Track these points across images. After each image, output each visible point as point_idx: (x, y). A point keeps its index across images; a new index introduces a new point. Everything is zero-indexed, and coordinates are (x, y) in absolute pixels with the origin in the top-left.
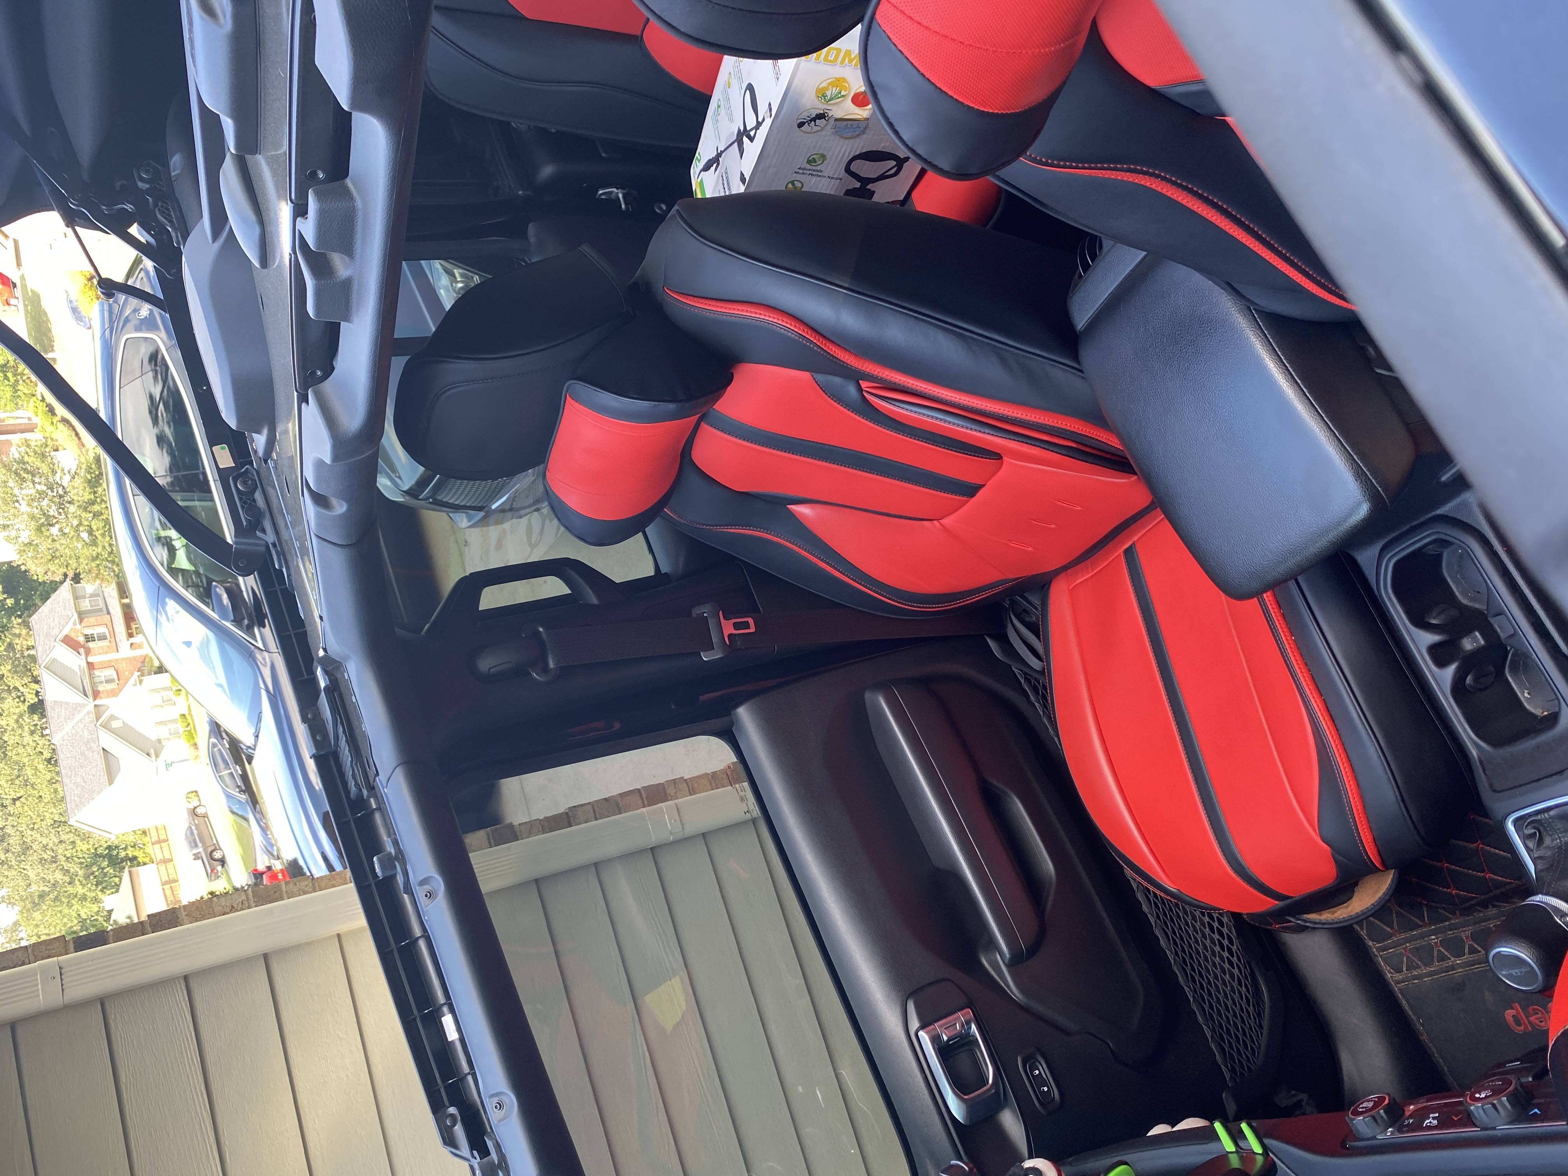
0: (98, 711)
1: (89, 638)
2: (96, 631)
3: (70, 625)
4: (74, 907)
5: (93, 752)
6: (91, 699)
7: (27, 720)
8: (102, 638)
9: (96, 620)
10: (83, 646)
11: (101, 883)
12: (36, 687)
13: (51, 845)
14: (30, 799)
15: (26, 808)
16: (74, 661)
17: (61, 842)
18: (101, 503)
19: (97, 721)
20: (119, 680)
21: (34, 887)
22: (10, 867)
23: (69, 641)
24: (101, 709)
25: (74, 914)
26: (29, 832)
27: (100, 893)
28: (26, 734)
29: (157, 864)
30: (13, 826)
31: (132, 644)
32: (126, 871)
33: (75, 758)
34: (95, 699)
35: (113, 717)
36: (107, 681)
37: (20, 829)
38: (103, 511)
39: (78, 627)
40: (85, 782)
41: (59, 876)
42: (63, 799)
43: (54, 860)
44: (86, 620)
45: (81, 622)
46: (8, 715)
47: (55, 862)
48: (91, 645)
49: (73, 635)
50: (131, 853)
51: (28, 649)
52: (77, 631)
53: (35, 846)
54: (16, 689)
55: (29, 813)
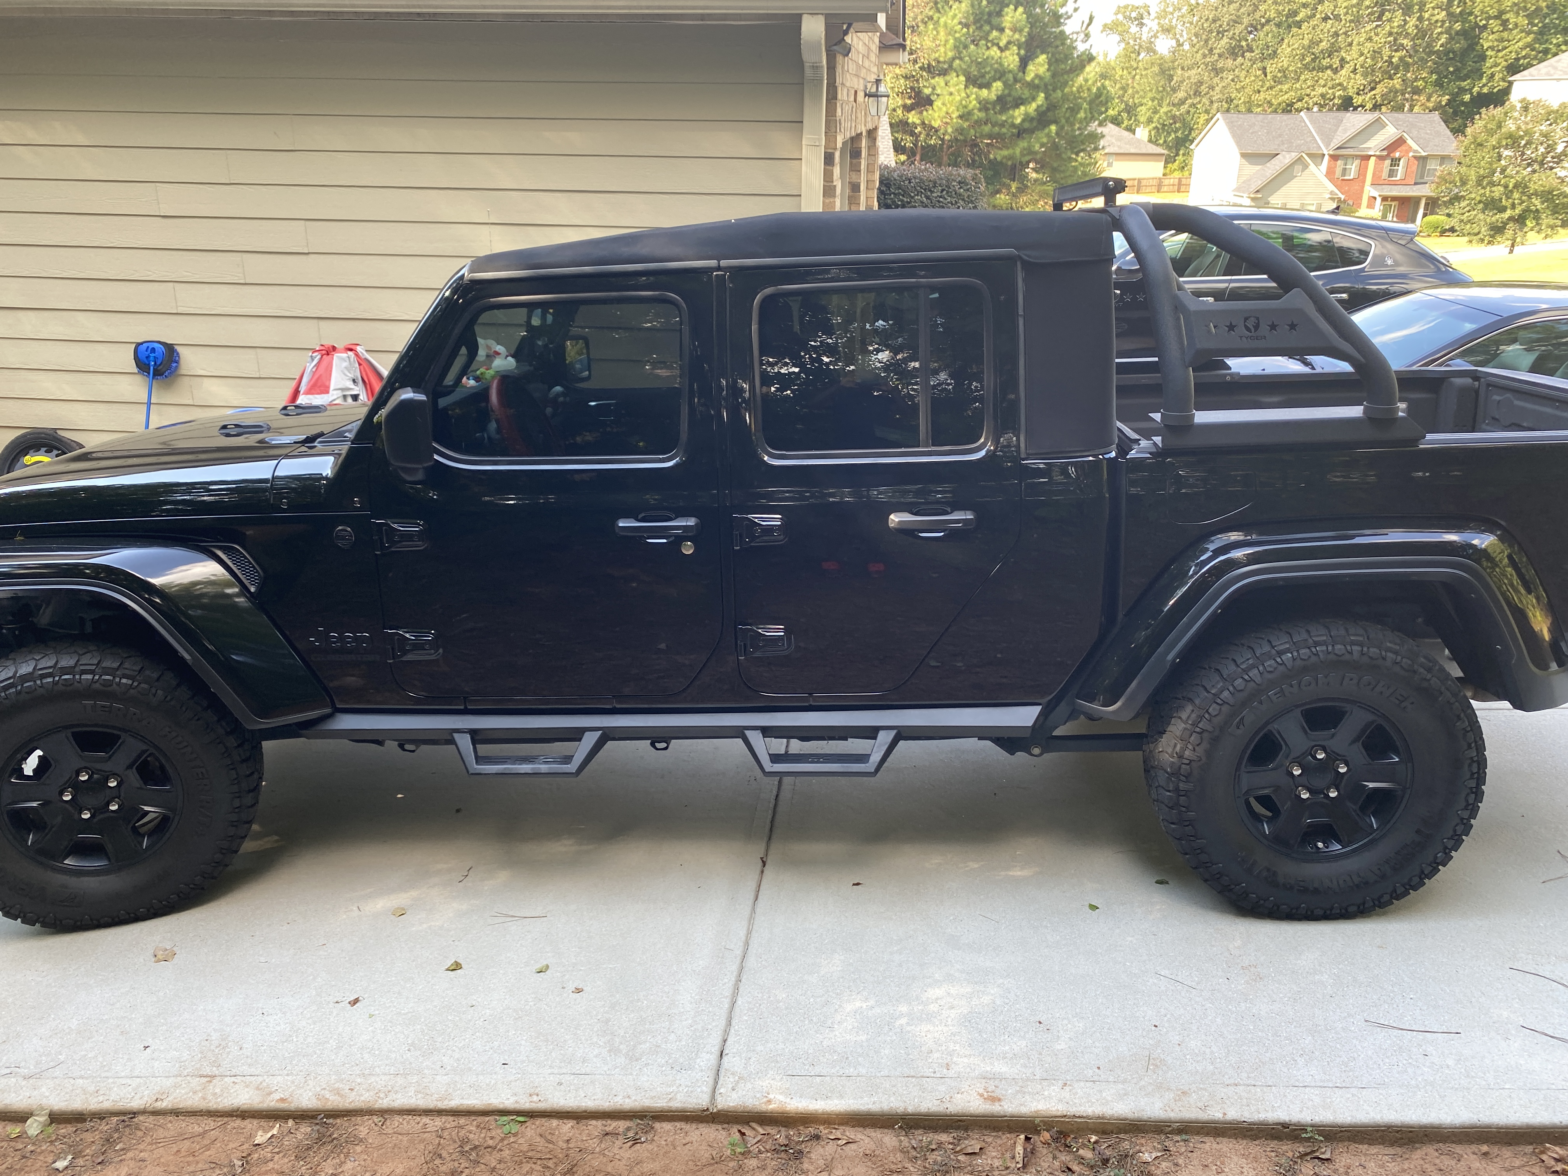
0: (1317, 157)
1: (1395, 162)
2: (1401, 169)
3: (1415, 146)
4: (1150, 103)
5: (1279, 145)
6: (1331, 153)
7: (1338, 94)
8: (1392, 173)
9: (1413, 172)
10: (1388, 155)
11: (1163, 129)
12: (1369, 106)
13: (1212, 93)
14: (1260, 83)
15: (1253, 78)
16: (1375, 144)
17: (1212, 102)
18: (1520, 199)
19: (1307, 154)
20: (1343, 180)
21: (1179, 72)
22: (1204, 56)
23: (1400, 142)
24: (1319, 160)
25: (1145, 101)
26: (1231, 77)
27: (1154, 125)
28: (1323, 90)
29: (1160, 179)
30: (1242, 64)
31: (1375, 198)
32: (1166, 152)
33: (1279, 129)
34: (1330, 156)
35: (1306, 166)
36: (1344, 170)
37: (1237, 70)
38: (1510, 201)
39: (1411, 154)
40: (1252, 133)
41: (1181, 94)
42: (1249, 111)
43: (1197, 93)
44: (1416, 162)
45: (1415, 157)
46: (1349, 78)
47: (1195, 94)
48: (1388, 162)
49: (1403, 148)
50: (1180, 158)
51: (1410, 106)
52: (1407, 152)
53: (1216, 80)
54: (1373, 89)
55: (1247, 80)
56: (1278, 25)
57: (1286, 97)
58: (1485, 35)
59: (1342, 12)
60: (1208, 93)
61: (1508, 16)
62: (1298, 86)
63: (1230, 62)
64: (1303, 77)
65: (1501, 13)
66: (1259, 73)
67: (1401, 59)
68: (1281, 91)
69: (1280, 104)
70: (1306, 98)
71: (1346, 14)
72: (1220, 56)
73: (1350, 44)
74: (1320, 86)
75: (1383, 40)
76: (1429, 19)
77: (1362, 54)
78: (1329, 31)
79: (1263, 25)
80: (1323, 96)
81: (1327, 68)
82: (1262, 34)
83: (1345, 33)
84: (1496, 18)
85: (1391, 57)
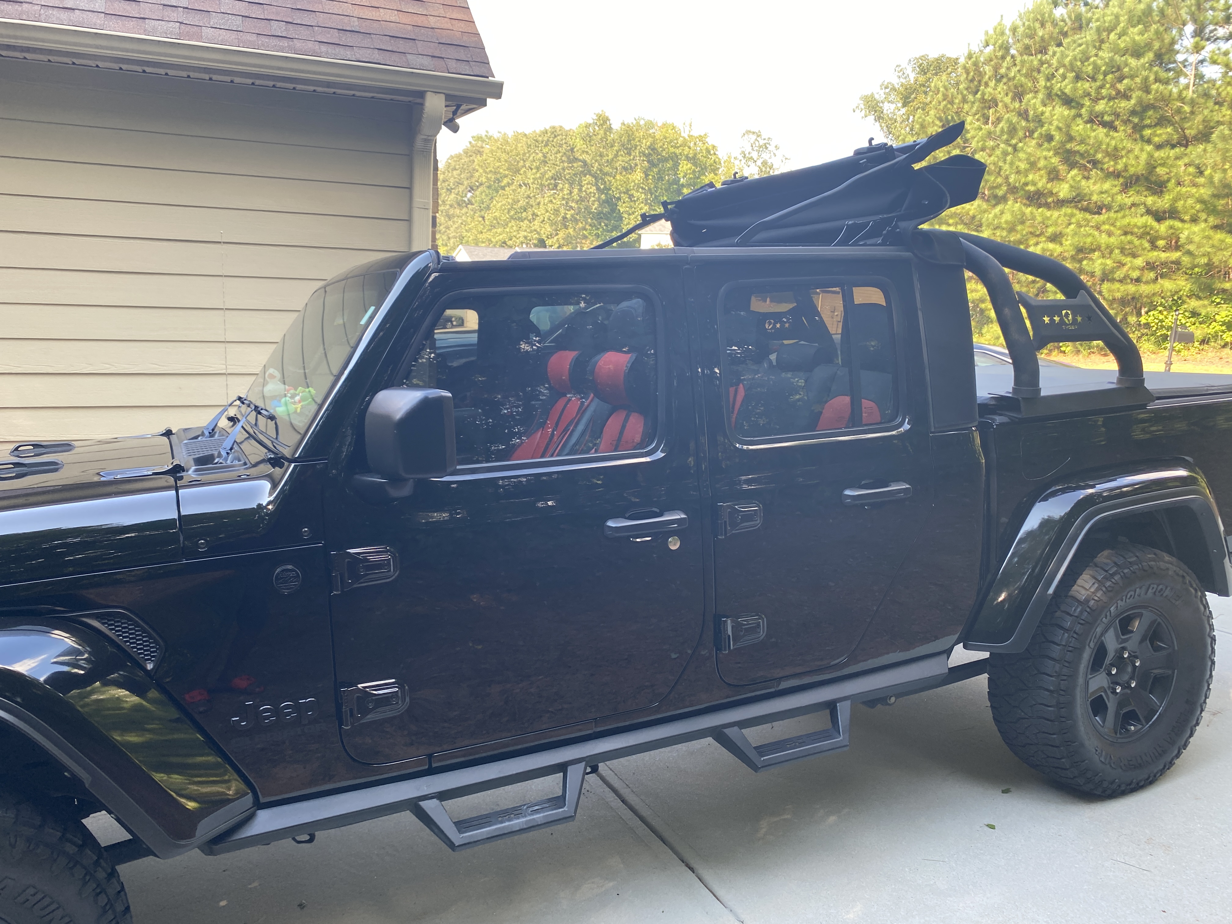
7: (534, 237)
13: (448, 232)
14: (482, 227)
15: (476, 223)
17: (449, 238)
26: (460, 221)
28: (525, 234)
30: (467, 213)
42: (477, 245)
46: (540, 226)
53: (450, 223)
54: (557, 234)
55: (473, 224)
56: (489, 187)
57: (501, 237)
58: (620, 203)
59: (531, 181)
60: (446, 232)
61: (632, 192)
62: (508, 230)
63: (457, 211)
64: (510, 225)
65: (628, 190)
66: (481, 219)
67: (572, 216)
68: (497, 233)
69: (497, 242)
70: (514, 239)
71: (533, 183)
72: (451, 206)
73: (539, 204)
74: (522, 231)
75: (559, 203)
76: (585, 191)
77: (547, 211)
78: (524, 195)
79: (478, 187)
80: (525, 237)
81: (525, 219)
82: (478, 193)
83: (534, 196)
84: (624, 193)
85: (566, 214)
